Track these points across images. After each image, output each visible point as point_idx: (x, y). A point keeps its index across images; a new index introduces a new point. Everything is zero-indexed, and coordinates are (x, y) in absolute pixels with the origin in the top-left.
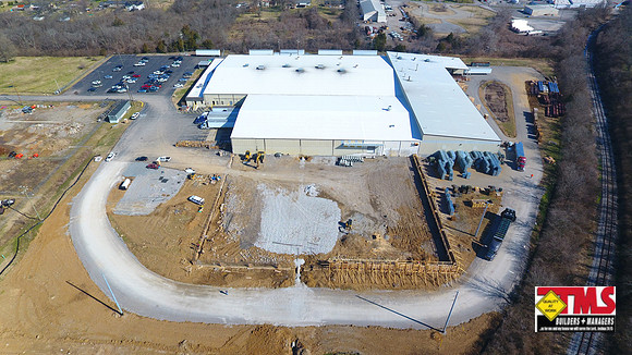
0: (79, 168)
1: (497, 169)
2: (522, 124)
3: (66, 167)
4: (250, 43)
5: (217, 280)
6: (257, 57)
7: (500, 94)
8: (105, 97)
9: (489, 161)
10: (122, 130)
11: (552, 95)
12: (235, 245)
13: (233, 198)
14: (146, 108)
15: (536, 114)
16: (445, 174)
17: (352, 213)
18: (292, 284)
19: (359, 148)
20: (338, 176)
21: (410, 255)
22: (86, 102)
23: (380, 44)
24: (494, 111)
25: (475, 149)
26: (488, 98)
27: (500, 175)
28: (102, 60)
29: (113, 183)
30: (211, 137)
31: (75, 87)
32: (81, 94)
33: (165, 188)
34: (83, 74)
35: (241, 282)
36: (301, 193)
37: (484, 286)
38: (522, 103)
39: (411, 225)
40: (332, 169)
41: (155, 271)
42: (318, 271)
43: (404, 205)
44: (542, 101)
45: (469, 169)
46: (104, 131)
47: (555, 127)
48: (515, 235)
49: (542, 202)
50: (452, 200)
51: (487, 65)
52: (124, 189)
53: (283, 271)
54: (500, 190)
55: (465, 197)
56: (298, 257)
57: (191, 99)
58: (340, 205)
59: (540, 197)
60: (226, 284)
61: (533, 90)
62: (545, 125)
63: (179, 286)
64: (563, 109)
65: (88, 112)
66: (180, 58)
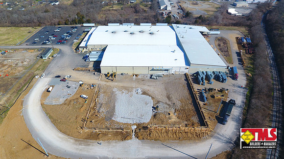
0: (28, 82)
1: (225, 80)
2: (235, 58)
3: (21, 81)
4: (108, 20)
5: (94, 137)
6: (112, 27)
7: (224, 43)
8: (41, 46)
9: (222, 76)
10: (49, 63)
11: (248, 44)
12: (103, 119)
13: (102, 95)
14: (60, 52)
15: (241, 53)
16: (201, 83)
17: (158, 102)
18: (131, 138)
19: (161, 70)
20: (151, 84)
21: (186, 123)
22: (31, 49)
23: (169, 20)
24: (222, 51)
25: (215, 70)
26: (219, 45)
27: (226, 82)
28: (39, 29)
29: (44, 89)
30: (91, 66)
31: (26, 41)
32: (29, 45)
33: (69, 91)
34: (30, 35)
35: (106, 138)
36: (134, 93)
37: (222, 138)
38: (235, 48)
39: (186, 108)
40: (148, 81)
41: (64, 133)
42: (143, 131)
43: (183, 98)
44: (244, 46)
45: (212, 80)
46: (40, 63)
47: (250, 59)
48: (236, 112)
49: (247, 96)
50: (205, 95)
51: (218, 30)
52: (49, 91)
53: (126, 132)
54: (227, 90)
55: (211, 93)
56: (134, 124)
57: (81, 47)
58: (153, 98)
59: (245, 93)
60: (99, 139)
61: (239, 41)
62: (246, 58)
63: (76, 140)
64: (254, 50)
65: (33, 54)
66: (76, 27)
